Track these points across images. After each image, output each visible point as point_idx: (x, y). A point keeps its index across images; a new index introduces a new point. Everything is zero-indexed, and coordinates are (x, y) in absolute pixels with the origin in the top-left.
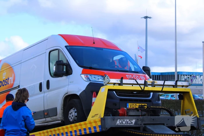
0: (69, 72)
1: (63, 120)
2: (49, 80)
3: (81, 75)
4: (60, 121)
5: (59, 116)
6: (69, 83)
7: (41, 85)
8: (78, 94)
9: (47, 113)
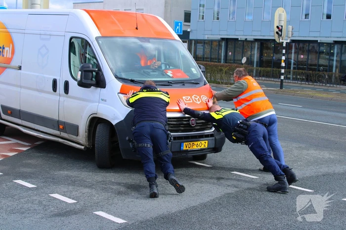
0: (100, 83)
1: (87, 146)
2: (68, 81)
3: (119, 94)
4: (83, 147)
5: (81, 138)
6: (101, 100)
7: (55, 82)
8: (114, 124)
9: (63, 127)
